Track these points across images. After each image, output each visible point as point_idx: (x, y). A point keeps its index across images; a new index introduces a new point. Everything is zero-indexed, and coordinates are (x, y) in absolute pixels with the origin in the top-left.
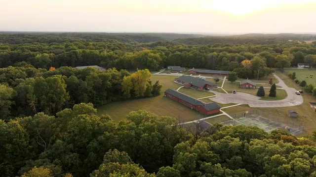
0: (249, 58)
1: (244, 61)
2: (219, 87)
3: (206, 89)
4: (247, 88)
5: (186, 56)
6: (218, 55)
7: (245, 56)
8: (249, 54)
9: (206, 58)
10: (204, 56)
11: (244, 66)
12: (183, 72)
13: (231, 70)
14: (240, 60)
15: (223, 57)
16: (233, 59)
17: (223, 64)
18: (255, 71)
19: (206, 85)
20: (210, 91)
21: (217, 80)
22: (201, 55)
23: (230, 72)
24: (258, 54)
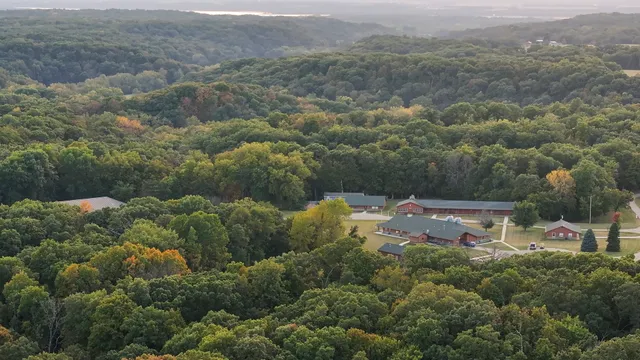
0: (568, 162)
1: (554, 172)
2: (495, 241)
3: (467, 245)
4: (561, 240)
5: (376, 160)
6: (479, 154)
7: (557, 157)
8: (567, 148)
9: (440, 163)
10: (434, 159)
11: (553, 188)
12: (382, 209)
13: (520, 199)
14: (543, 170)
15: (497, 160)
16: (522, 166)
17: (495, 182)
18: (582, 199)
19: (466, 234)
20: (476, 248)
21: (489, 225)
22: (425, 155)
23: (519, 205)
24: (595, 149)
